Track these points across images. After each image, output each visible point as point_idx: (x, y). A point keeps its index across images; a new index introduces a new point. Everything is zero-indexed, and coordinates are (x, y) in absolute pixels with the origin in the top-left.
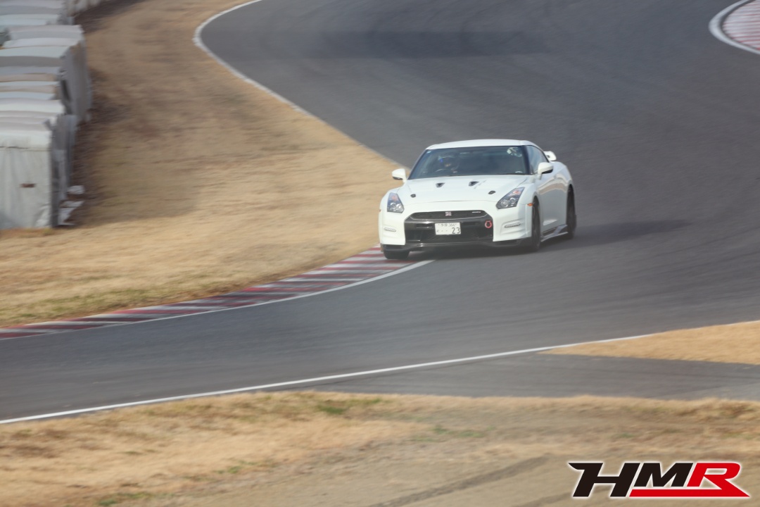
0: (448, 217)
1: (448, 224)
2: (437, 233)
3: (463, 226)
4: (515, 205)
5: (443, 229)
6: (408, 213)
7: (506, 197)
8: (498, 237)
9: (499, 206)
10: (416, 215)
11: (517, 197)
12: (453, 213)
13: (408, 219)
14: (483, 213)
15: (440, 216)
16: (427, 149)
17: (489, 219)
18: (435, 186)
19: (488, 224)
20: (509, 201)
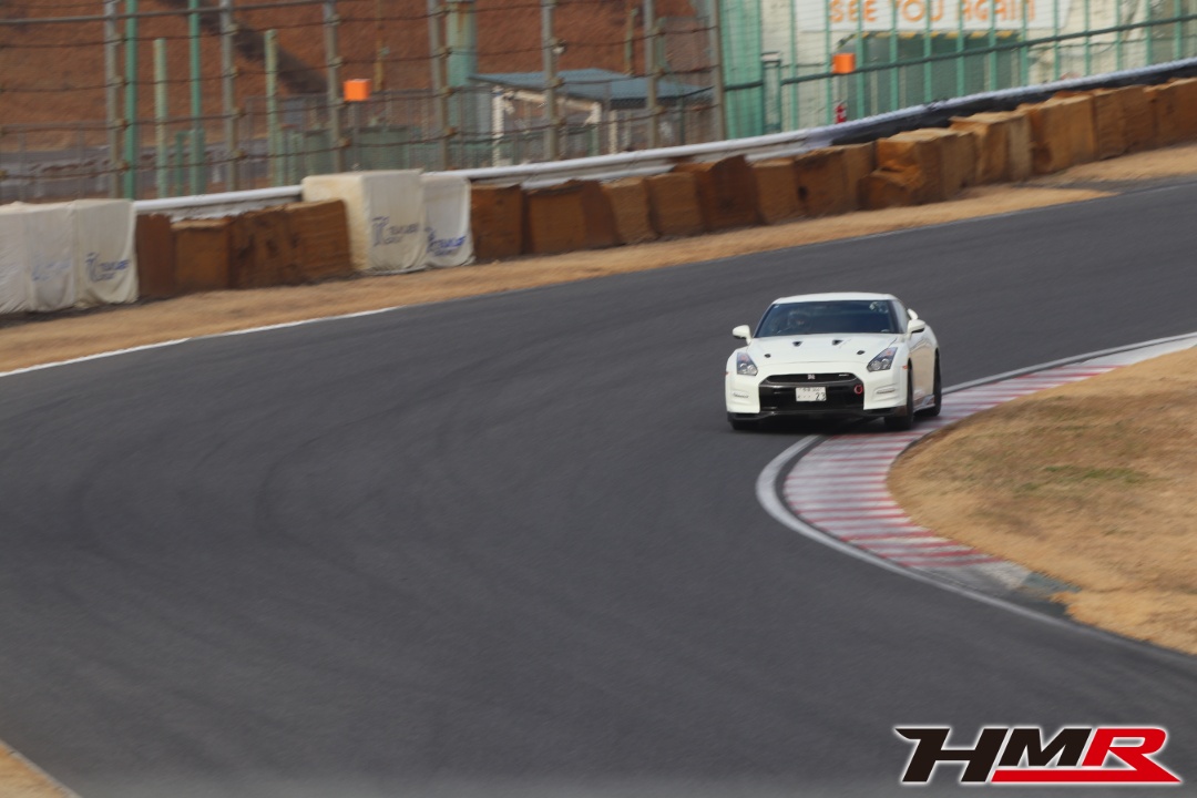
0: (811, 380)
1: (812, 389)
2: (798, 400)
3: (829, 390)
4: (888, 368)
5: (805, 395)
6: (763, 375)
7: (878, 359)
8: (870, 404)
9: (870, 367)
10: (773, 378)
11: (891, 358)
12: (816, 375)
13: (763, 382)
14: (851, 376)
15: (802, 379)
16: (774, 302)
17: (860, 384)
18: (792, 346)
19: (859, 389)
20: (881, 362)
